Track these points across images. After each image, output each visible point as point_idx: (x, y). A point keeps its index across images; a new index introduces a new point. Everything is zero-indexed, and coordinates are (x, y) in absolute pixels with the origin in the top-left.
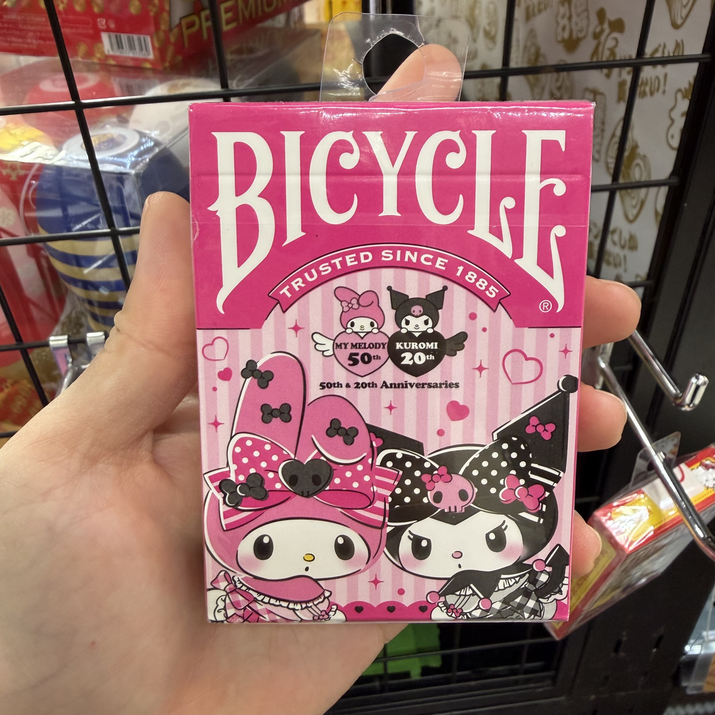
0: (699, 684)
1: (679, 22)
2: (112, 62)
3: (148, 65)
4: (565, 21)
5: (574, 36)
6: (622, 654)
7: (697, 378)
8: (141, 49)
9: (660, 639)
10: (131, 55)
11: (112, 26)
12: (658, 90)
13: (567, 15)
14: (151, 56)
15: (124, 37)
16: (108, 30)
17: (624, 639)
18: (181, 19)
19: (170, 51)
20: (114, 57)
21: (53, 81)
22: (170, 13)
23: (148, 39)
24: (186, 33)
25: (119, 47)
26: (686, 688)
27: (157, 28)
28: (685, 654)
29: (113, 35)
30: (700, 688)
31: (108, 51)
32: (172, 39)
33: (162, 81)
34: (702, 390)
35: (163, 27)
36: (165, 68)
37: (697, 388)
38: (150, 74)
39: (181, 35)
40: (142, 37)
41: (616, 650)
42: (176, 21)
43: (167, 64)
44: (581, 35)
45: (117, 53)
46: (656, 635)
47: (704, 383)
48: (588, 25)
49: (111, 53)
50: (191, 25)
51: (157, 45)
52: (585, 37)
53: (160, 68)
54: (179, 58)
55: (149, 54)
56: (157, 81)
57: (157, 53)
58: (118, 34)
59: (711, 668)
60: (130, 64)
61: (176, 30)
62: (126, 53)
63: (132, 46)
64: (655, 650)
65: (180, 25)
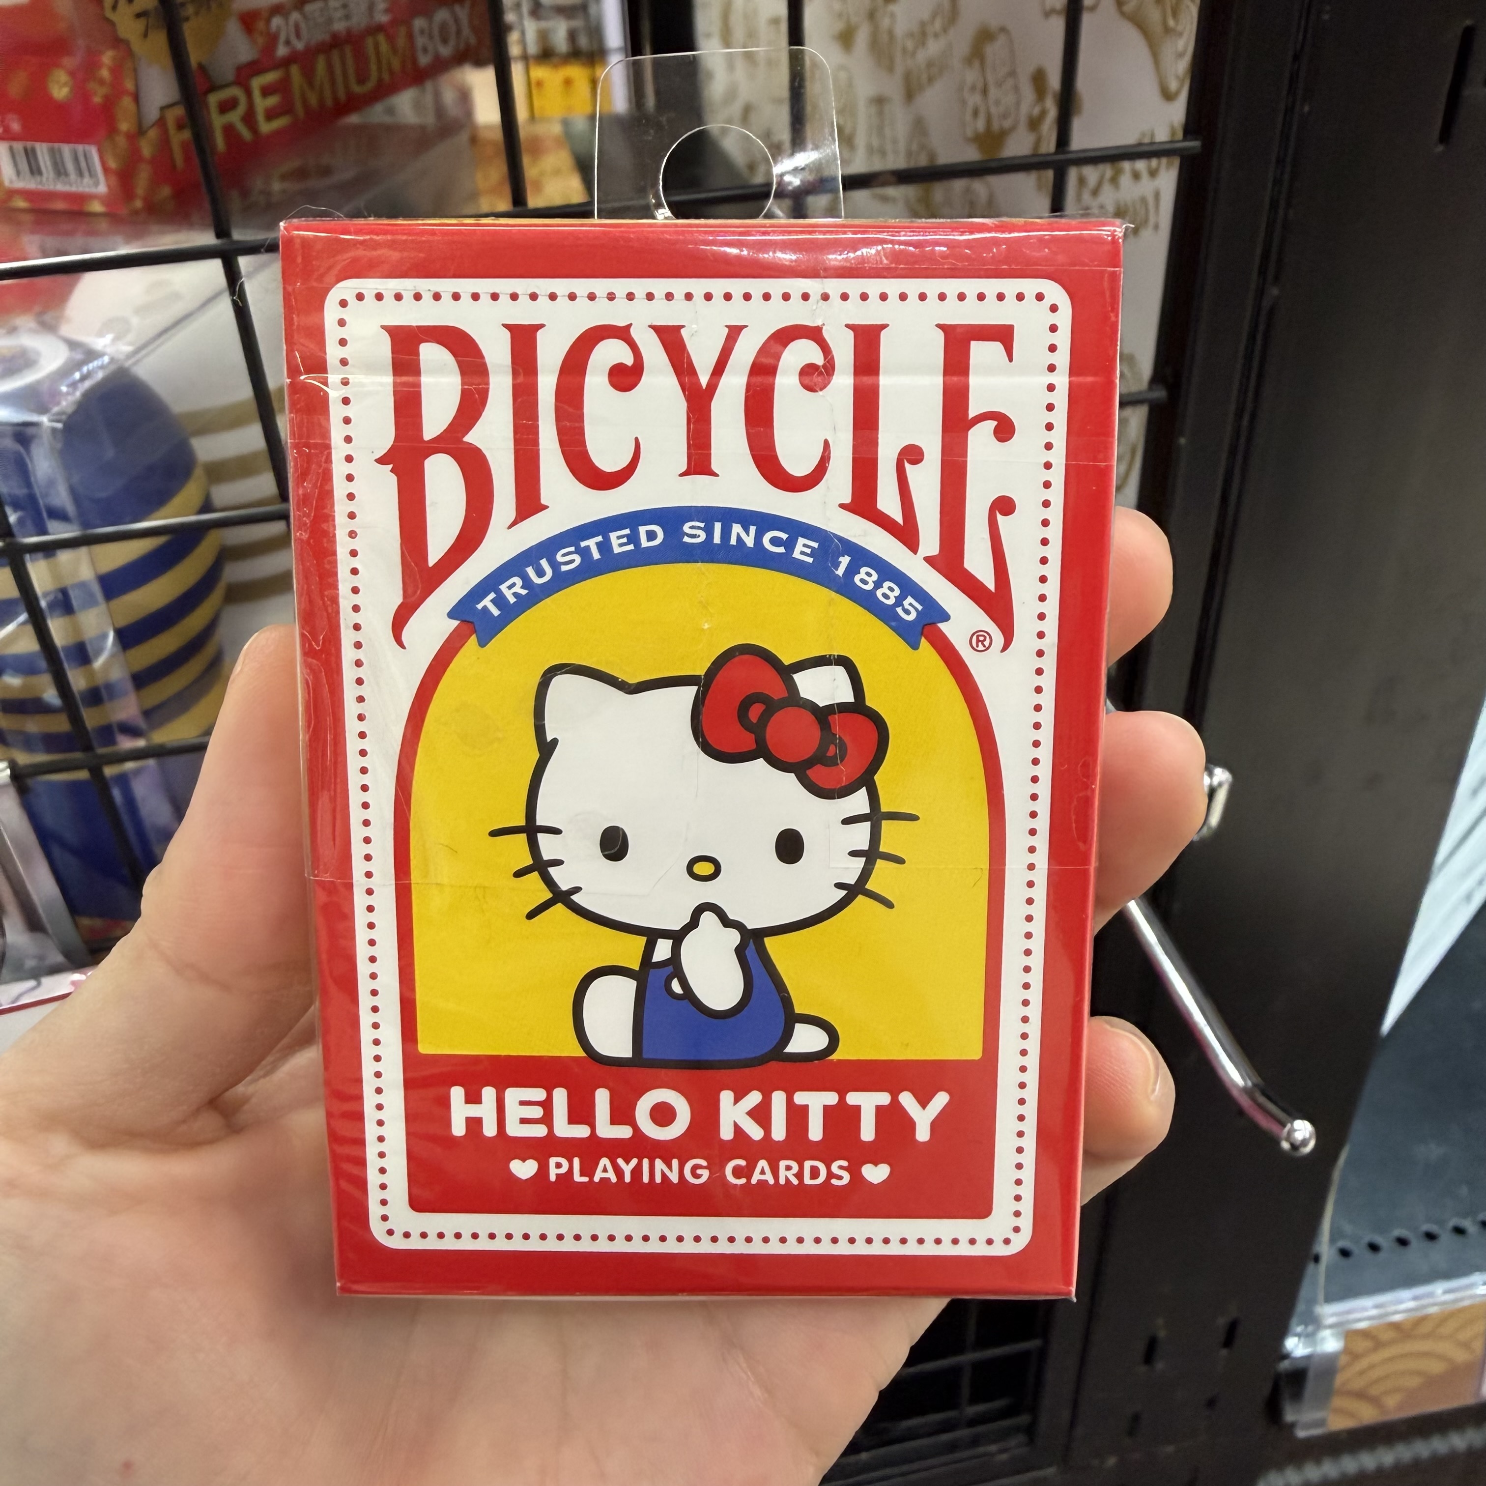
0: (1318, 1415)
2: (21, 203)
3: (97, 207)
4: (975, 99)
5: (996, 126)
6: (1160, 1365)
8: (80, 174)
9: (1233, 1327)
10: (60, 187)
11: (16, 126)
13: (980, 85)
14: (102, 188)
15: (42, 150)
16: (7, 136)
17: (1162, 1334)
18: (163, 109)
19: (143, 176)
20: (27, 194)
22: (136, 98)
23: (94, 152)
24: (176, 138)
25: (32, 172)
26: (1292, 1426)
27: (112, 130)
28: (1286, 1356)
29: (18, 146)
30: (1321, 1423)
31: (14, 180)
32: (147, 150)
33: (130, 235)
34: (1221, 797)
35: (124, 126)
36: (136, 212)
38: (103, 225)
39: (165, 142)
40: (80, 148)
41: (1149, 1358)
42: (152, 113)
43: (138, 204)
44: (1007, 124)
45: (30, 184)
46: (1223, 1321)
47: (1225, 783)
48: (1018, 103)
49: (18, 184)
51: (112, 164)
52: (1013, 128)
53: (124, 211)
54: (166, 191)
55: (97, 184)
56: (119, 239)
57: (114, 180)
58: (29, 144)
59: (1339, 1380)
60: (60, 205)
61: (153, 134)
62: (48, 182)
63: (60, 171)
64: (1224, 1352)
65: (161, 122)
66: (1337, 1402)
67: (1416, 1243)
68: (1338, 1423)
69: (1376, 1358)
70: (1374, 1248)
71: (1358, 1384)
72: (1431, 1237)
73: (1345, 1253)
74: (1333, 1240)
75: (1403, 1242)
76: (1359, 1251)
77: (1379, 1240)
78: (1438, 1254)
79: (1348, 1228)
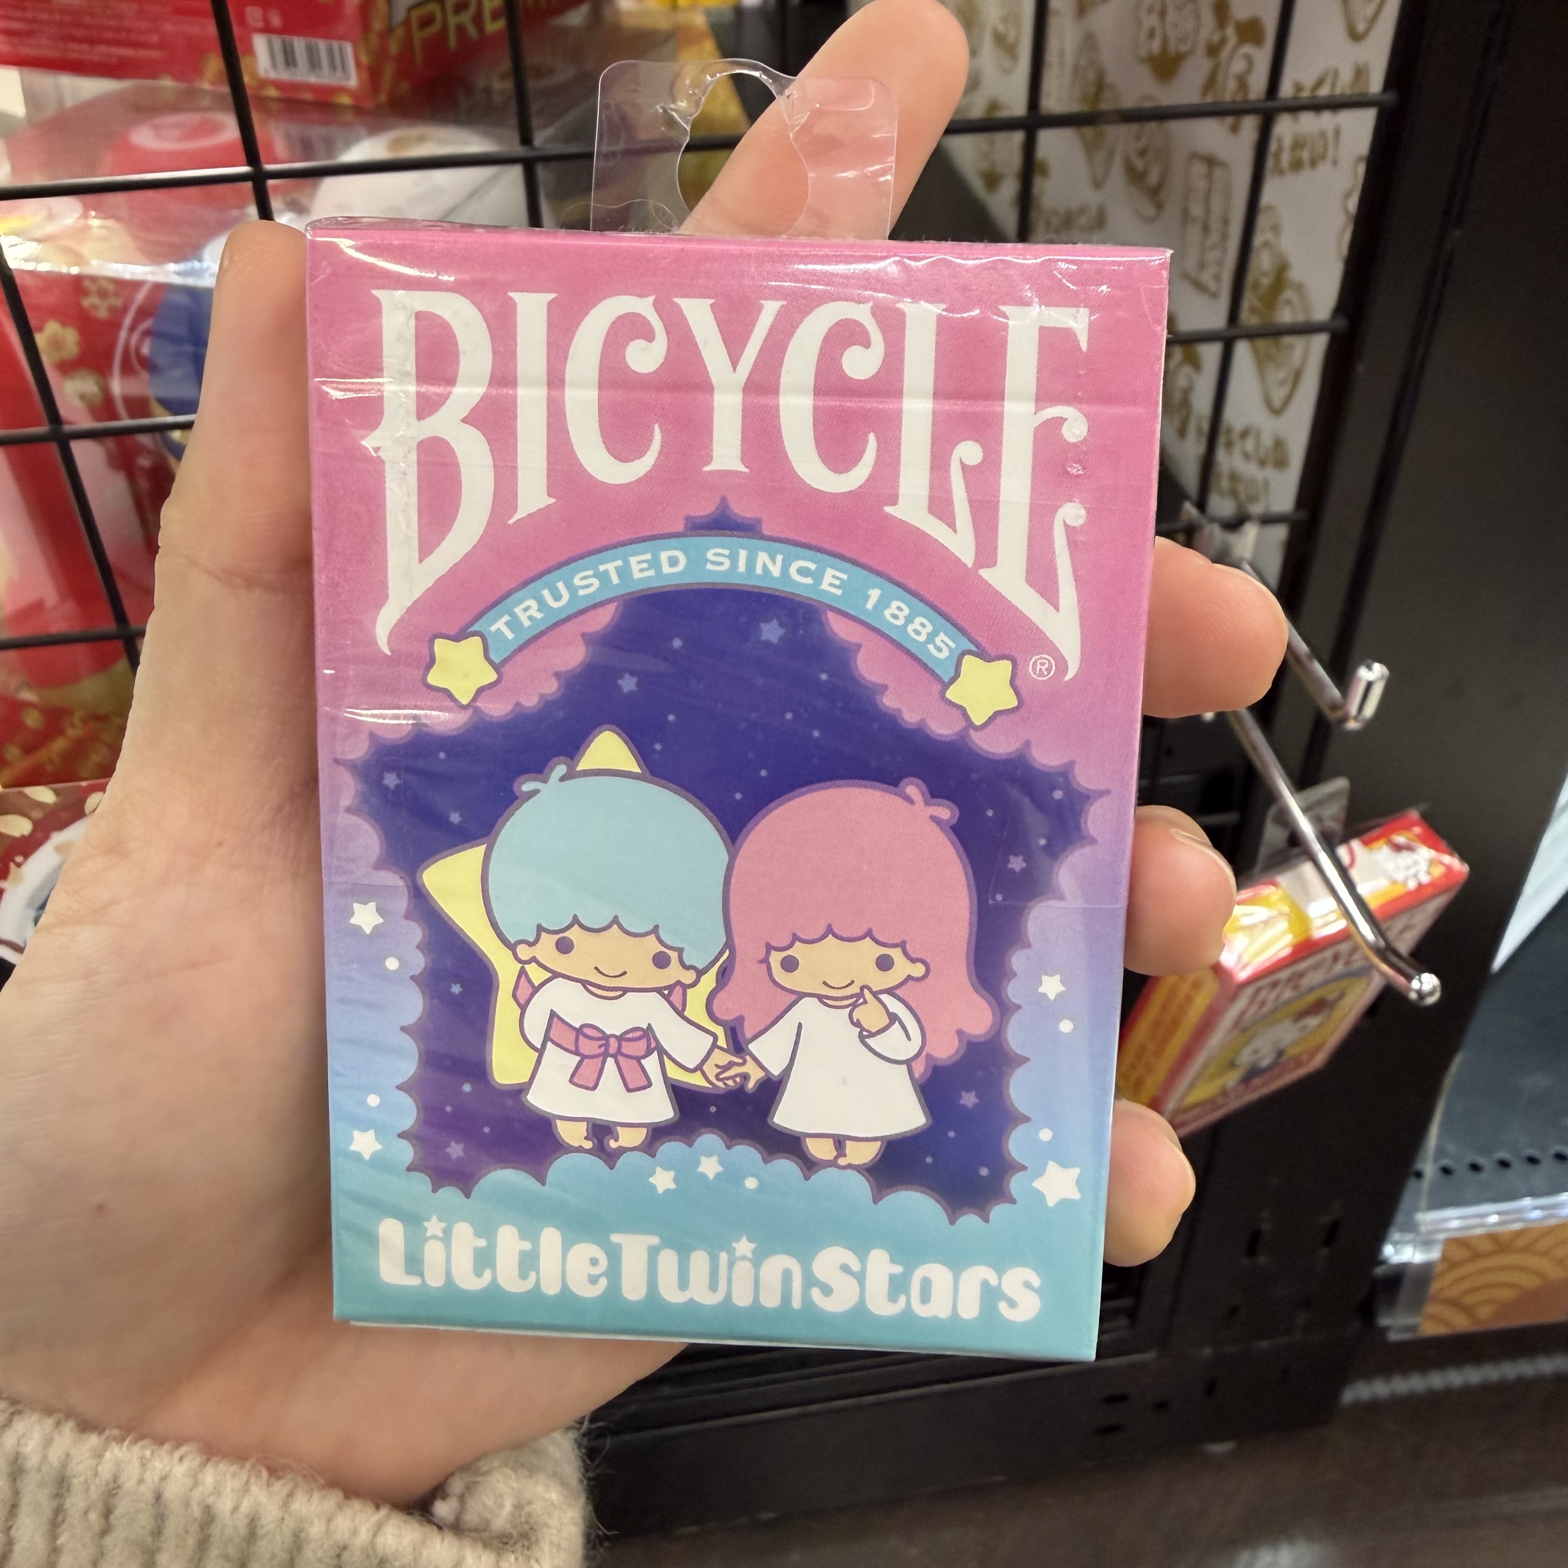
0: (1411, 1320)
1: (1361, 27)
2: (272, 92)
3: (345, 100)
4: (1154, 20)
5: (1172, 48)
6: (1262, 1260)
7: (1369, 668)
8: (333, 67)
9: (1334, 1228)
10: (313, 79)
11: (276, 21)
12: (1323, 157)
13: (1158, 7)
14: (353, 81)
15: (299, 44)
16: (267, 29)
17: (1266, 1227)
18: (410, 9)
19: (389, 72)
20: (278, 85)
21: (157, 128)
23: (348, 48)
24: (419, 36)
25: (287, 64)
26: (1386, 1329)
27: (366, 26)
28: (1384, 1262)
29: (277, 40)
30: (1413, 1328)
31: (266, 71)
32: (394, 48)
33: (374, 130)
34: (1377, 692)
35: (378, 25)
36: (379, 106)
37: (1369, 685)
38: (349, 116)
39: (409, 40)
40: (335, 44)
41: (1251, 1251)
42: (400, 15)
43: (383, 98)
44: (1184, 48)
45: (284, 75)
46: (1326, 1220)
47: (1382, 677)
49: (272, 75)
50: (427, 22)
51: (364, 59)
52: (1190, 52)
53: (370, 105)
54: (405, 86)
55: (348, 78)
56: (362, 131)
57: (365, 75)
58: (287, 38)
59: (1435, 1287)
60: (308, 96)
61: (399, 33)
62: (302, 75)
63: (314, 64)
64: (1324, 1251)
65: (407, 22)
66: (1431, 1308)
67: (1518, 1167)
68: (1430, 1329)
69: (1471, 1268)
70: (1475, 1168)
71: (1453, 1292)
72: (1532, 1161)
73: (1446, 1171)
74: (1436, 1159)
75: (1504, 1164)
76: (1461, 1169)
77: (1481, 1160)
78: (1538, 1176)
79: (1451, 1148)
